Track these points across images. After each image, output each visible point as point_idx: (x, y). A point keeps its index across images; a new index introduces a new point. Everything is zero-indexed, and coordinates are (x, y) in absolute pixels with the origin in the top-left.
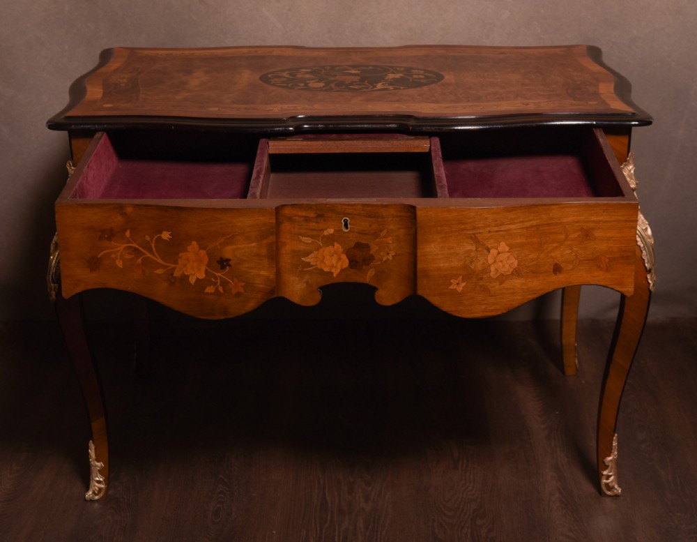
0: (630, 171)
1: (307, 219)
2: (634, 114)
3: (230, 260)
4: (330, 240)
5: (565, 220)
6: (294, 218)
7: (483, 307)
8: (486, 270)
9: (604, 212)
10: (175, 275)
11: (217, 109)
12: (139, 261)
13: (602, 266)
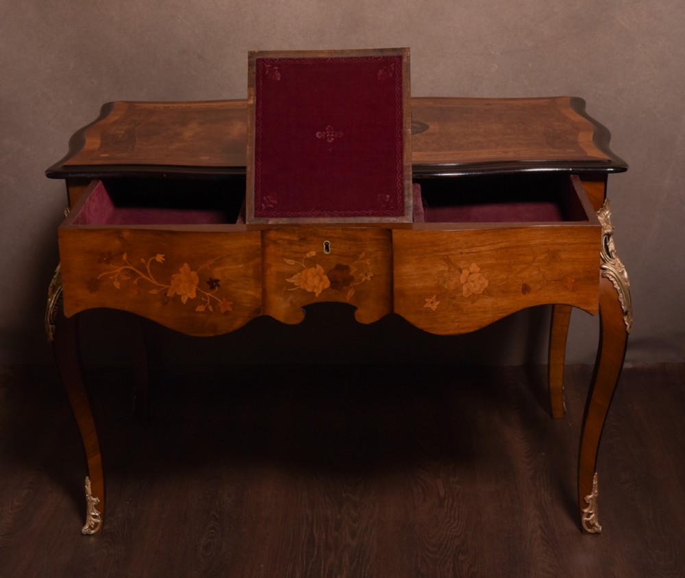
0: (606, 216)
1: (291, 243)
2: (609, 161)
3: (218, 281)
4: (312, 262)
5: (532, 243)
6: (278, 241)
7: (456, 324)
8: (458, 289)
9: (569, 235)
10: (168, 295)
11: (208, 158)
12: (135, 282)
13: (568, 286)
